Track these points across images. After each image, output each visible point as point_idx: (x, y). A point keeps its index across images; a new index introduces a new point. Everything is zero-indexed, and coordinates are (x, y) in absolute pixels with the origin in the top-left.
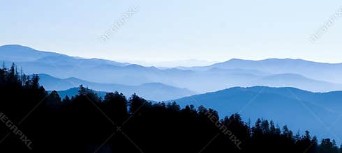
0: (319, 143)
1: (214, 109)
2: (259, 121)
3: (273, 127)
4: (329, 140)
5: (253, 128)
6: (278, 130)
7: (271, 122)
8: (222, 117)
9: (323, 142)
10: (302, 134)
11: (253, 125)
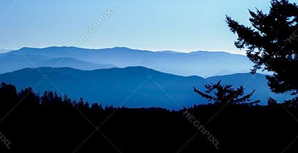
0: (90, 106)
1: (13, 84)
2: (46, 92)
3: (56, 96)
4: (97, 104)
5: (42, 97)
6: (60, 98)
7: (55, 93)
8: (18, 90)
9: (93, 105)
10: (78, 101)
11: (41, 95)
